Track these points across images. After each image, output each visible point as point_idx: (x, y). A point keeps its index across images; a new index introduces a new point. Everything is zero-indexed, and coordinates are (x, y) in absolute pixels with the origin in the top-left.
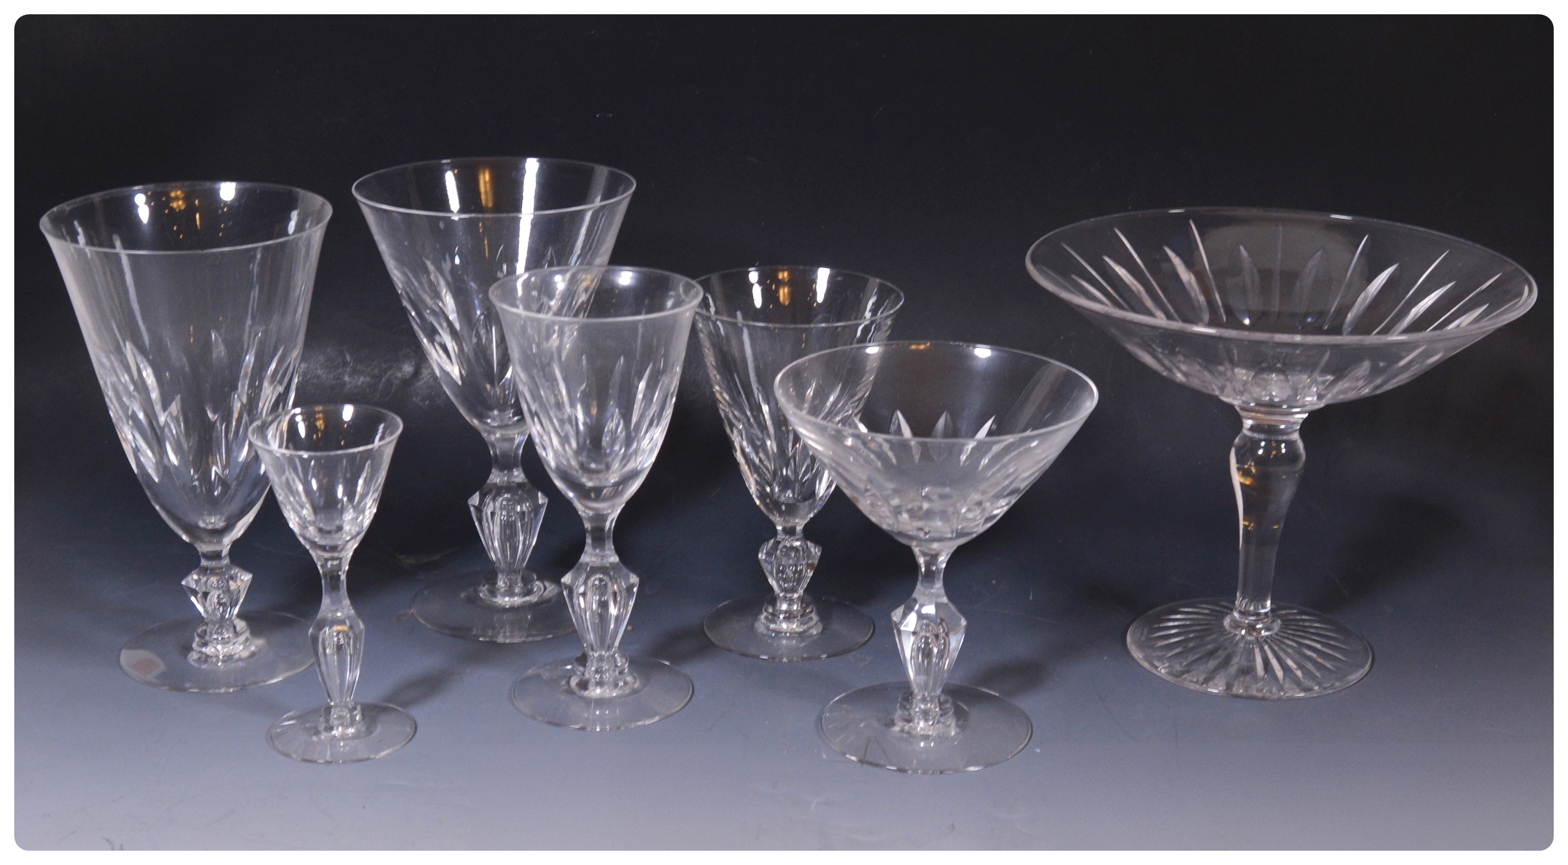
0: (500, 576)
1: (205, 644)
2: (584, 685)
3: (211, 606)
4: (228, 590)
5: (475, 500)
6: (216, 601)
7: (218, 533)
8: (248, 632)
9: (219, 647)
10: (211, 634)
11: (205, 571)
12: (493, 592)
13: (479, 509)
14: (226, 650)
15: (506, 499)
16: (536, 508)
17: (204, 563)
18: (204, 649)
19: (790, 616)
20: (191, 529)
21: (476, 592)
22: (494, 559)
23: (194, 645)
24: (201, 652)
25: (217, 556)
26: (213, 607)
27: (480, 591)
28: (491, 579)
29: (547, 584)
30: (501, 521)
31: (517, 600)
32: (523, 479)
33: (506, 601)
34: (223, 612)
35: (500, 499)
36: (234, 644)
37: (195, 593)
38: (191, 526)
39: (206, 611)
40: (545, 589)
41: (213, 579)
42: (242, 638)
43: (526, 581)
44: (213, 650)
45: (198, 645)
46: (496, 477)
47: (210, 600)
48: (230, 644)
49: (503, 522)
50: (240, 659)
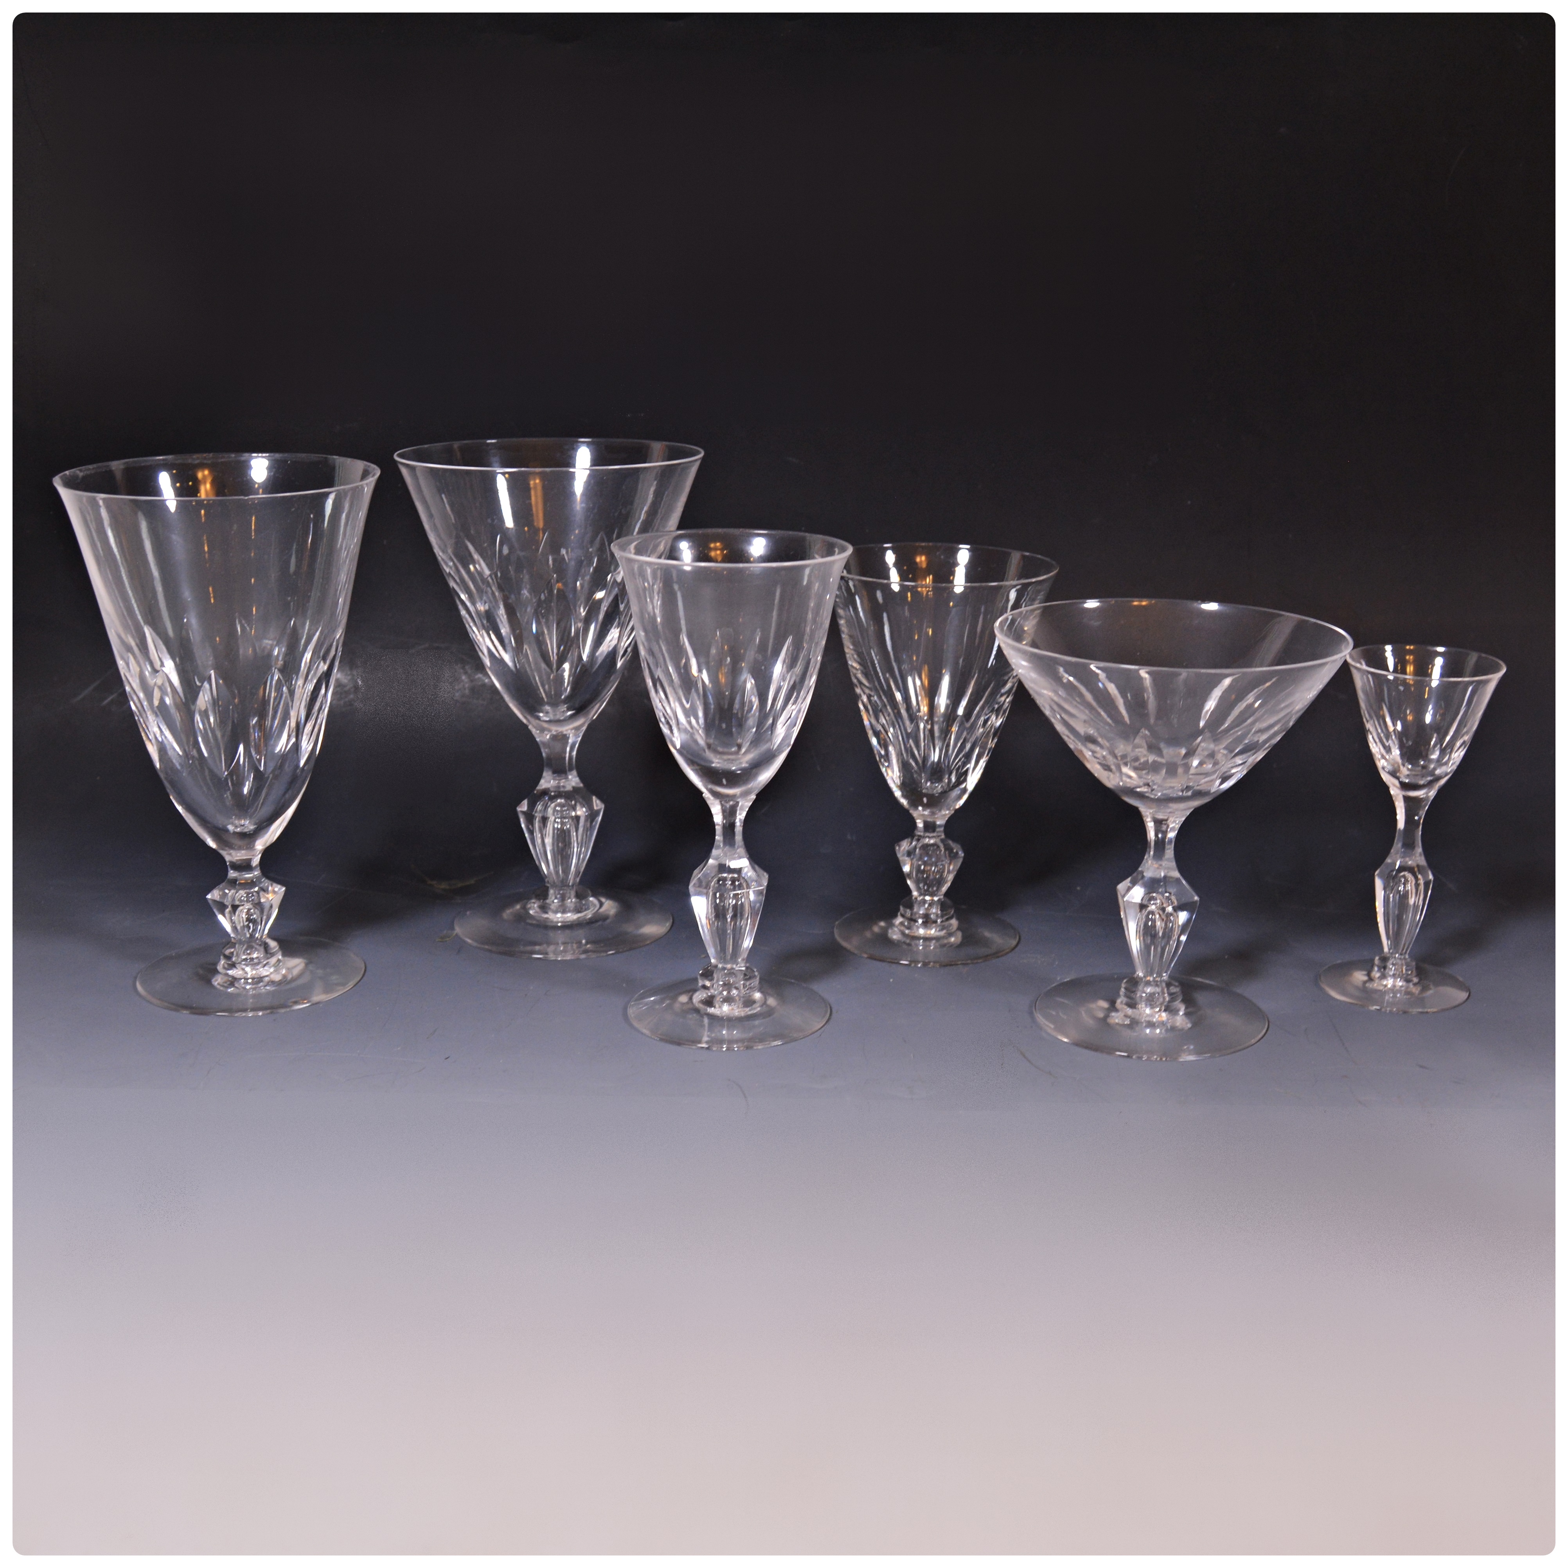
0: (551, 892)
1: (233, 966)
2: (709, 1002)
3: (240, 922)
4: (259, 905)
5: (524, 807)
6: (244, 916)
7: (249, 838)
8: (280, 953)
9: (248, 969)
10: (238, 955)
11: (233, 883)
12: (544, 908)
13: (530, 818)
14: (254, 972)
15: (560, 805)
16: (592, 816)
17: (232, 874)
18: (230, 972)
19: (928, 921)
20: (218, 833)
21: (525, 909)
22: (546, 872)
23: (220, 968)
24: (227, 975)
25: (245, 866)
26: (242, 924)
27: (530, 908)
28: (542, 895)
29: (603, 900)
30: (554, 828)
31: (571, 916)
32: (576, 783)
33: (558, 918)
34: (254, 930)
35: (553, 805)
36: (264, 966)
37: (222, 907)
38: (219, 829)
39: (234, 928)
40: (601, 904)
41: (242, 893)
42: (273, 960)
43: (580, 896)
44: (241, 972)
45: (224, 968)
46: (547, 782)
47: (239, 916)
48: (260, 966)
49: (556, 831)
50: (272, 982)
